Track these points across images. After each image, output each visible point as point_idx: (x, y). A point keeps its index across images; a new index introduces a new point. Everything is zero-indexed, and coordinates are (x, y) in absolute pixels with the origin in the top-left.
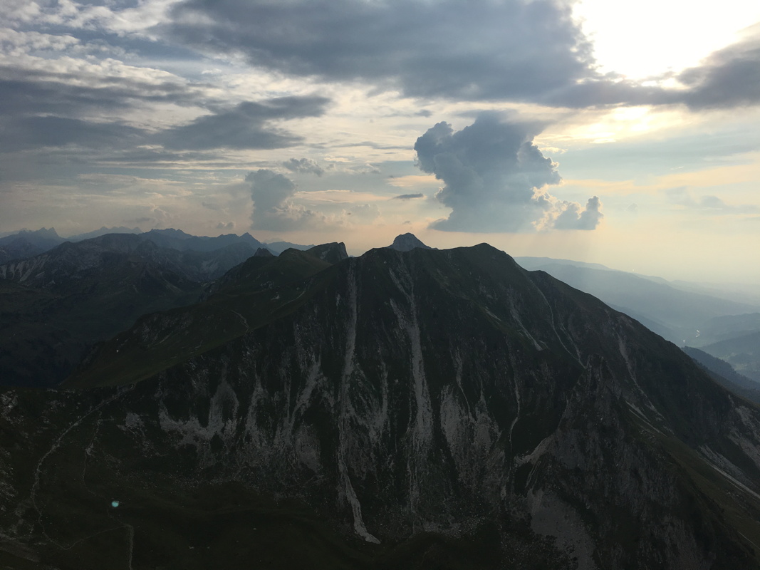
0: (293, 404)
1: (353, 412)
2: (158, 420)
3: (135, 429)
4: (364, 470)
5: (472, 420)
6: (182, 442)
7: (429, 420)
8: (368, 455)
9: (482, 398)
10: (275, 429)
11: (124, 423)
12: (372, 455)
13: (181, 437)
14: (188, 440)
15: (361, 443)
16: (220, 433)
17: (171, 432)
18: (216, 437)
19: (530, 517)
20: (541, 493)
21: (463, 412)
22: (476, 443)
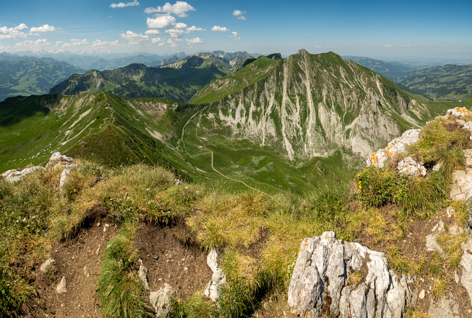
0: (265, 112)
1: (287, 115)
2: (219, 116)
3: (212, 119)
4: (292, 135)
5: (330, 115)
6: (227, 124)
7: (315, 116)
8: (293, 130)
9: (333, 107)
10: (259, 121)
11: (208, 117)
12: (295, 130)
13: (227, 123)
14: (229, 124)
15: (290, 125)
16: (240, 122)
17: (224, 121)
18: (238, 123)
19: (351, 147)
20: (355, 138)
21: (326, 112)
22: (331, 123)
